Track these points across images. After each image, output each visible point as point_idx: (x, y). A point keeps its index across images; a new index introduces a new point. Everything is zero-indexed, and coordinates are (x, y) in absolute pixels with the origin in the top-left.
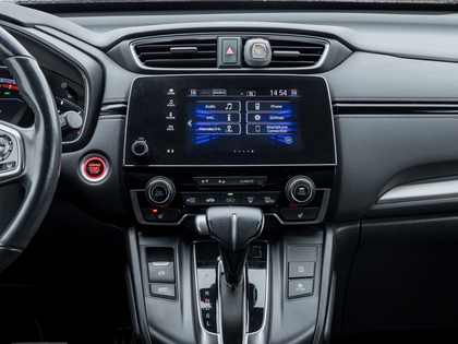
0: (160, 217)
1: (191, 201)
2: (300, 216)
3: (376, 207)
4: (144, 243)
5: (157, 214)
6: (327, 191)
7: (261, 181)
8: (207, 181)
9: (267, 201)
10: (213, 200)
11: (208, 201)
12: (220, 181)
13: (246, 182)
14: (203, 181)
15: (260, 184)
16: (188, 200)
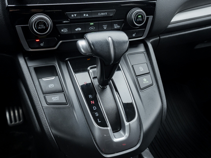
0: (42, 45)
1: (64, 31)
2: (134, 35)
3: (170, 26)
4: (32, 64)
5: (39, 43)
6: (151, 17)
7: (111, 13)
8: (75, 15)
9: (116, 27)
10: (80, 29)
11: (76, 30)
12: (85, 15)
13: (102, 14)
14: (73, 16)
15: (111, 15)
16: (62, 31)
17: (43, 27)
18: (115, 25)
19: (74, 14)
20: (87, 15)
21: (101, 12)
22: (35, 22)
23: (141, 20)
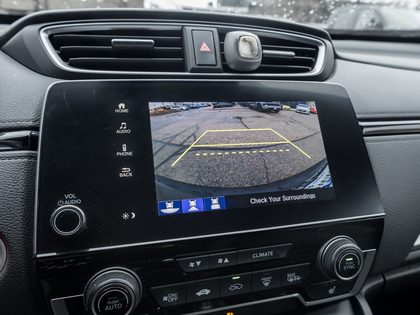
1: (170, 298)
2: (331, 291)
6: (371, 253)
7: (285, 250)
8: (198, 263)
9: (291, 280)
10: (207, 292)
11: (199, 294)
12: (220, 261)
13: (261, 255)
14: (192, 265)
15: (282, 256)
16: (165, 299)
17: (116, 304)
18: (289, 275)
19: (194, 261)
20: (226, 261)
21: (258, 252)
22: (99, 296)
23: (351, 267)
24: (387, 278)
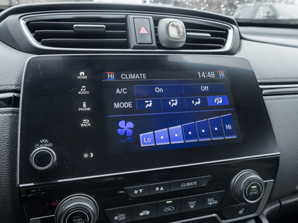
1: (120, 218)
2: (241, 212)
6: (270, 182)
8: (141, 191)
9: (211, 203)
10: (148, 213)
11: (142, 214)
12: (157, 189)
13: (188, 184)
14: (136, 192)
15: (203, 185)
16: (116, 218)
18: (209, 200)
19: (138, 189)
20: (162, 189)
21: (186, 182)
23: (256, 193)
24: (283, 203)
